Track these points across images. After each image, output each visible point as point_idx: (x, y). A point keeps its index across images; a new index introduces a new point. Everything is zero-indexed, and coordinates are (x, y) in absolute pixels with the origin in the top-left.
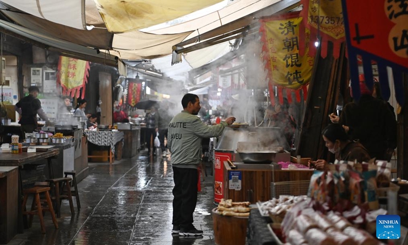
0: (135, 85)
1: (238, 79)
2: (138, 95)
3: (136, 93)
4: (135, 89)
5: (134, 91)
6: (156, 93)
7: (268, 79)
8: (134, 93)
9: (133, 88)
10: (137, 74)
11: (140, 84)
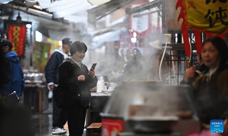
0: (16, 29)
1: (157, 20)
2: (21, 43)
3: (18, 40)
4: (16, 34)
5: (16, 37)
6: (49, 40)
7: (182, 19)
8: (16, 39)
9: (14, 34)
10: (19, 14)
11: (24, 28)
